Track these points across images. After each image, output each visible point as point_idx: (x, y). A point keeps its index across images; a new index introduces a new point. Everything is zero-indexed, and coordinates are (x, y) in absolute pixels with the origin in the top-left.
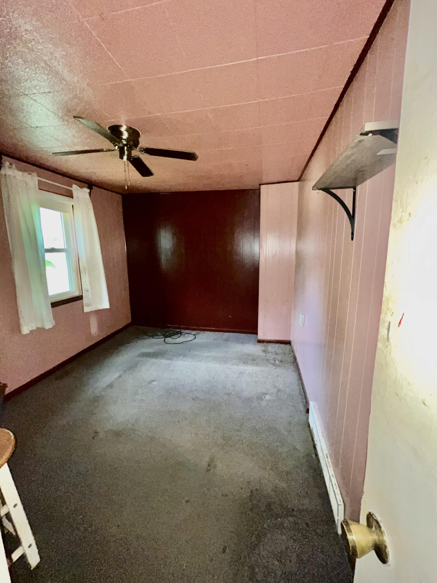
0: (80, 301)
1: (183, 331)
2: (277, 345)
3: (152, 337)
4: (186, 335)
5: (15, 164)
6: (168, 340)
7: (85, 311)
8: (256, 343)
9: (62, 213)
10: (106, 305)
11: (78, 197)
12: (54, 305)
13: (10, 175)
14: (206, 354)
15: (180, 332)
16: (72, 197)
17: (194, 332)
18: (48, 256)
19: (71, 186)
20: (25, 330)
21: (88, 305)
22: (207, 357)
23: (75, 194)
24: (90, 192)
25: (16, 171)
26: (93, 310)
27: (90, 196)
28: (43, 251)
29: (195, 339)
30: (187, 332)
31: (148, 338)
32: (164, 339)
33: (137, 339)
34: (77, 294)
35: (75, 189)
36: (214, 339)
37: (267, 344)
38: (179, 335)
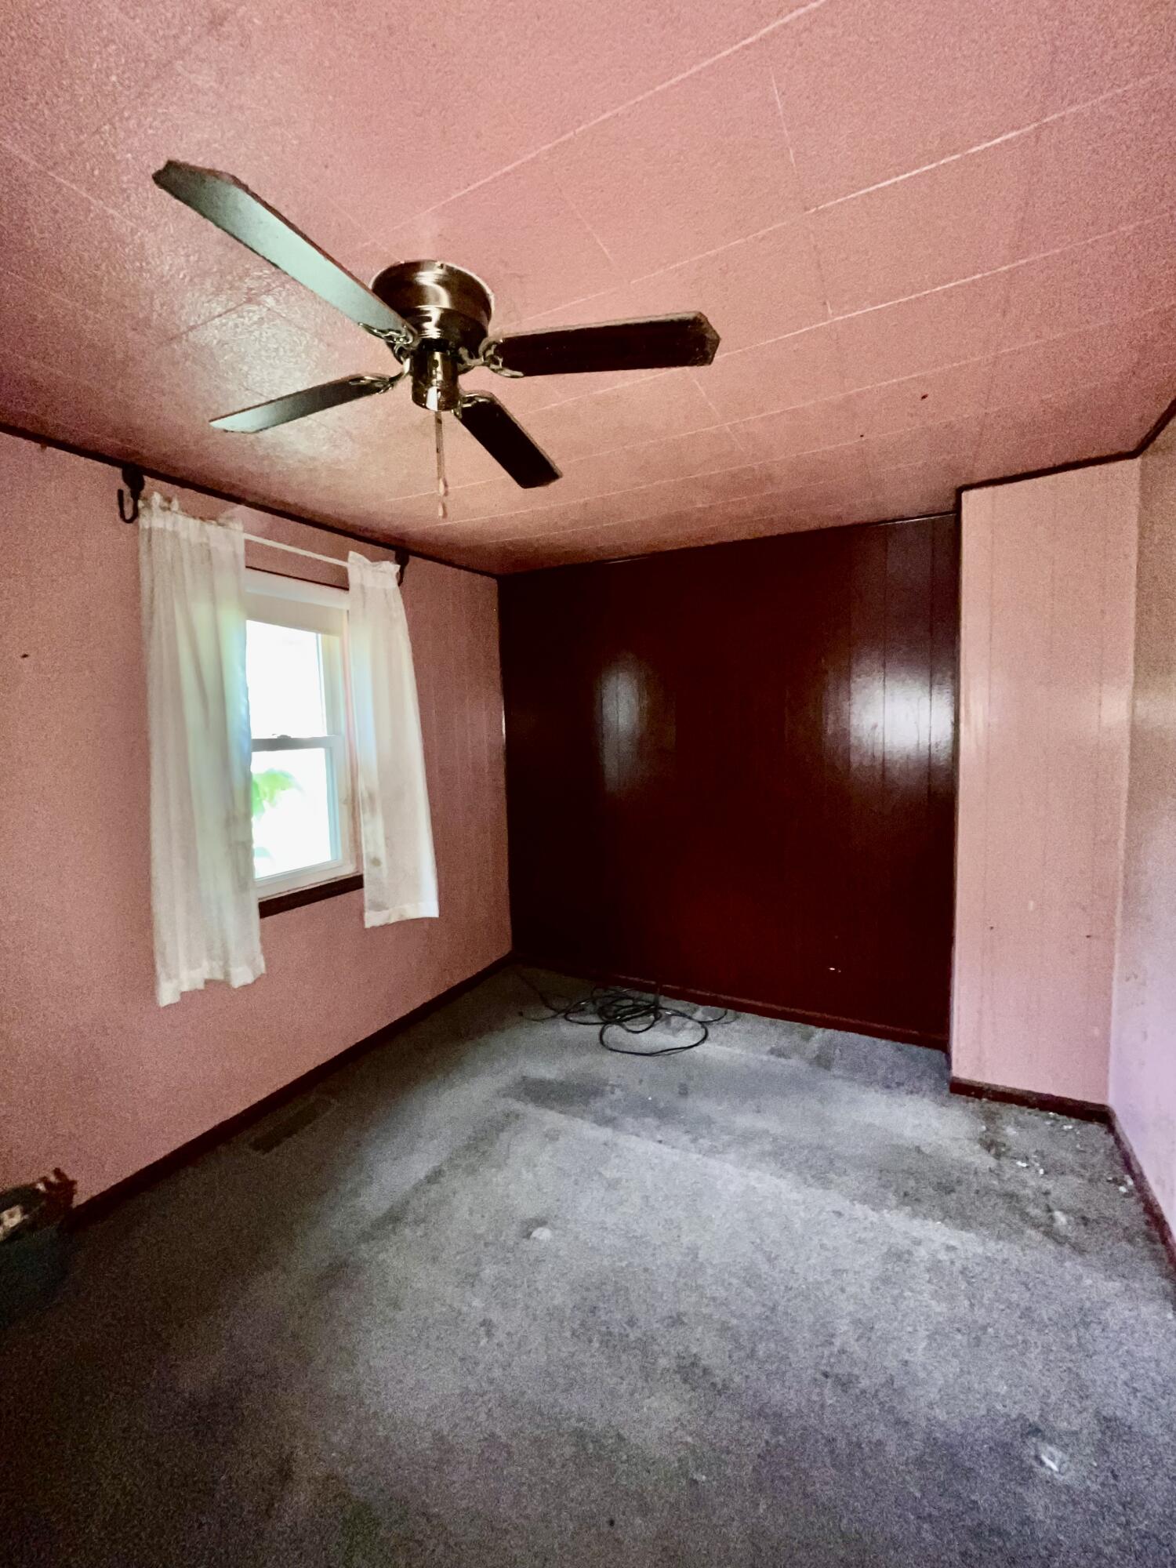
0: (354, 894)
1: (666, 1003)
2: (1043, 1122)
3: (566, 1014)
4: (675, 1020)
5: (179, 499)
6: (615, 1032)
7: (368, 925)
8: (947, 1092)
9: (320, 635)
10: (429, 908)
11: (362, 587)
12: (269, 908)
13: (163, 531)
14: (745, 1121)
15: (656, 1003)
16: (347, 589)
17: (700, 1013)
18: (262, 763)
19: (345, 558)
20: (167, 994)
21: (378, 907)
22: (747, 1138)
23: (354, 579)
24: (402, 571)
25: (181, 518)
26: (392, 921)
27: (400, 583)
28: (246, 746)
29: (706, 1044)
30: (680, 1009)
31: (554, 1017)
32: (600, 1027)
33: (518, 1018)
34: (347, 871)
35: (357, 564)
36: (772, 1052)
37: (995, 1106)
38: (652, 1017)
